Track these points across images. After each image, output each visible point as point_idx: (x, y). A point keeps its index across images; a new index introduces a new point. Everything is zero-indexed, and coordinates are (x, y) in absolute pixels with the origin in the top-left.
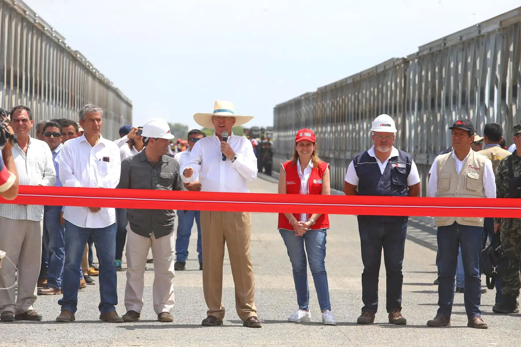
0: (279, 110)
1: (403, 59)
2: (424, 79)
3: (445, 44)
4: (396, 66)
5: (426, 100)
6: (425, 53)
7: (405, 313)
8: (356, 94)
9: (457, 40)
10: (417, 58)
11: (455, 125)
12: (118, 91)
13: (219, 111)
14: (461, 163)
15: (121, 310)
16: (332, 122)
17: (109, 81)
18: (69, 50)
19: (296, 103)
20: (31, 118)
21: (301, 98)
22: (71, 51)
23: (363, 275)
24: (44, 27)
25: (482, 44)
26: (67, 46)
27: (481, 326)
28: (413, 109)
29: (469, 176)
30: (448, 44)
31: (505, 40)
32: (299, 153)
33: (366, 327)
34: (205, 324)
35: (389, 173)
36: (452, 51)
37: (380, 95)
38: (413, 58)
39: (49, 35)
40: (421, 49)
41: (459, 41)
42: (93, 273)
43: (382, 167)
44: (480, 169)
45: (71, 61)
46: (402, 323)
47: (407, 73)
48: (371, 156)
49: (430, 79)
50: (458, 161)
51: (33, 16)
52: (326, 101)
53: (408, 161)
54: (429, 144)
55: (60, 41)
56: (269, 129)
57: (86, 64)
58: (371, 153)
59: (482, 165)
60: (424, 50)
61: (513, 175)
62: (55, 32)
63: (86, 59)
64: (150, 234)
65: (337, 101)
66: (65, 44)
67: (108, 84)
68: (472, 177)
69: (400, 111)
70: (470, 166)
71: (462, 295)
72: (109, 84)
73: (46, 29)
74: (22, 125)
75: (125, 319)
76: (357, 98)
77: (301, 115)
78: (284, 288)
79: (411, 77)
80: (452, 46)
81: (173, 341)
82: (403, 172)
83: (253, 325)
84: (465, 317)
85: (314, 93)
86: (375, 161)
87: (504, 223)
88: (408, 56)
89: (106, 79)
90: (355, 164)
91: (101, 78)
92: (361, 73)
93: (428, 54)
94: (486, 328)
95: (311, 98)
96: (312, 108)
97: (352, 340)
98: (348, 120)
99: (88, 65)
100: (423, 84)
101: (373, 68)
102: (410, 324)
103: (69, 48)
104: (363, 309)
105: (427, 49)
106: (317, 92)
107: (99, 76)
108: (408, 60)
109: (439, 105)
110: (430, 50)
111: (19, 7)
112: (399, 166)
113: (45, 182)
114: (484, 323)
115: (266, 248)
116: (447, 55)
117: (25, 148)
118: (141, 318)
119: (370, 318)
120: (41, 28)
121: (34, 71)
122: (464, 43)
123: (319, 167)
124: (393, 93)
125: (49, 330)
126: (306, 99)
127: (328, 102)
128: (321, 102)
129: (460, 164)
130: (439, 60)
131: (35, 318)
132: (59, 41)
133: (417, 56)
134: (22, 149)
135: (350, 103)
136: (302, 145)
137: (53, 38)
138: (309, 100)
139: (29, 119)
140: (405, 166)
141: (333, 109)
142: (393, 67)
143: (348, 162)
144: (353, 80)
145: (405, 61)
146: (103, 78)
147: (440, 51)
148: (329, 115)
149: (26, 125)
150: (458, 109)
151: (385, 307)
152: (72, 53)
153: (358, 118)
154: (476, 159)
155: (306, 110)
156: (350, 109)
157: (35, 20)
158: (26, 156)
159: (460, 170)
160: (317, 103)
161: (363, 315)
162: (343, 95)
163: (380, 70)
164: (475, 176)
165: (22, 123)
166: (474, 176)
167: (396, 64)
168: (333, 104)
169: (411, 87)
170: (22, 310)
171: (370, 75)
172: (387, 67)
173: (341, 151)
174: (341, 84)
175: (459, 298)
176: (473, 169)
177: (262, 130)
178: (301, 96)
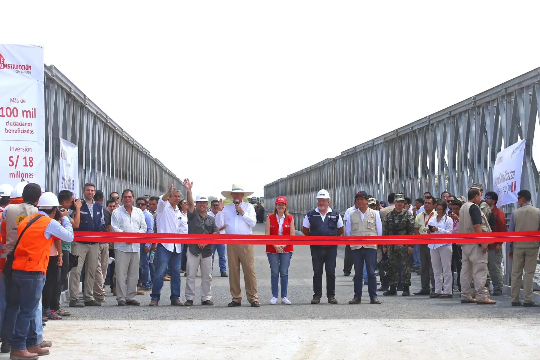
0: (267, 188)
2: (345, 169)
3: (355, 150)
5: (346, 180)
6: (345, 155)
7: (337, 297)
8: (309, 178)
11: (357, 195)
13: (235, 189)
15: (182, 299)
16: (296, 194)
17: (174, 174)
19: (276, 184)
20: (133, 196)
22: (153, 159)
23: (314, 277)
24: (138, 146)
25: (375, 150)
27: (378, 303)
28: (340, 185)
30: (357, 151)
31: (387, 148)
32: (278, 210)
33: (316, 305)
34: (230, 305)
35: (327, 221)
36: (359, 154)
37: (321, 179)
38: (338, 158)
39: (141, 150)
40: (343, 153)
41: (363, 149)
42: (167, 279)
43: (323, 218)
44: (374, 218)
45: (153, 164)
46: (336, 303)
47: (336, 166)
48: (317, 212)
49: (348, 170)
50: (362, 214)
52: (292, 182)
53: (337, 215)
54: (349, 205)
56: (262, 198)
58: (317, 210)
59: (375, 215)
60: (344, 154)
61: (395, 222)
62: (145, 149)
63: (161, 163)
64: (199, 255)
65: (298, 182)
66: (150, 155)
68: (370, 222)
69: (332, 187)
70: (368, 216)
71: (367, 286)
72: (174, 176)
75: (186, 305)
76: (309, 180)
77: (279, 190)
79: (338, 168)
80: (359, 151)
81: (211, 316)
82: (335, 220)
83: (256, 306)
84: (369, 298)
85: (286, 178)
86: (319, 214)
87: (389, 248)
88: (336, 157)
90: (308, 216)
93: (347, 156)
94: (380, 304)
96: (285, 186)
97: (308, 313)
98: (304, 192)
100: (345, 172)
102: (340, 303)
104: (314, 296)
105: (346, 153)
109: (353, 183)
110: (348, 154)
111: (125, 136)
112: (332, 218)
113: (141, 231)
114: (379, 301)
115: (260, 264)
116: (357, 156)
117: (130, 212)
118: (194, 303)
119: (318, 301)
122: (365, 150)
123: (288, 218)
124: (329, 178)
126: (281, 181)
128: (290, 183)
129: (363, 216)
130: (352, 159)
132: (147, 154)
133: (340, 157)
135: (305, 183)
136: (279, 205)
137: (143, 152)
138: (283, 182)
139: (132, 197)
140: (335, 217)
142: (328, 163)
143: (304, 215)
145: (335, 160)
146: (171, 173)
147: (353, 154)
150: (363, 185)
151: (326, 294)
153: (310, 192)
154: (371, 212)
155: (282, 187)
156: (306, 186)
157: (134, 143)
159: (363, 218)
160: (287, 183)
161: (314, 299)
162: (301, 179)
164: (372, 221)
165: (129, 199)
167: (329, 161)
168: (296, 184)
169: (338, 174)
170: (130, 300)
172: (325, 163)
173: (301, 209)
175: (365, 288)
176: (370, 218)
177: (258, 199)
178: (279, 180)
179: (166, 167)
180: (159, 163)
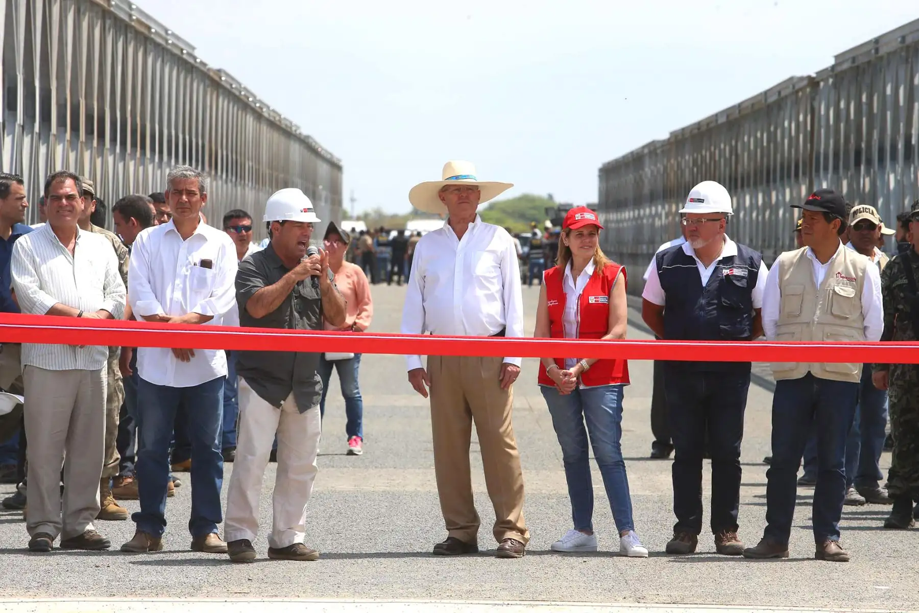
0: (609, 172)
1: (809, 78)
2: (843, 114)
3: (877, 50)
4: (797, 92)
5: (847, 152)
6: (846, 66)
8: (733, 143)
9: (895, 45)
10: (831, 77)
12: (310, 140)
14: (822, 267)
17: (291, 123)
18: (202, 68)
19: (635, 160)
21: (643, 151)
22: (209, 69)
24: (149, 28)
26: (198, 60)
27: (836, 557)
28: (826, 168)
29: (838, 292)
30: (883, 51)
35: (716, 284)
36: (889, 63)
37: (772, 146)
38: (825, 76)
39: (161, 41)
40: (840, 60)
41: (900, 45)
43: (705, 274)
44: (857, 280)
45: (208, 87)
47: (816, 104)
48: (687, 254)
49: (852, 116)
50: (817, 264)
51: (127, 9)
52: (683, 157)
53: (752, 265)
55: (185, 52)
57: (240, 92)
58: (687, 249)
59: (860, 273)
60: (843, 62)
62: (173, 35)
63: (240, 84)
65: (701, 155)
66: (195, 58)
67: (289, 130)
68: (842, 293)
69: (804, 174)
70: (839, 273)
72: (291, 128)
73: (153, 30)
74: (66, 205)
76: (734, 150)
77: (643, 182)
78: (543, 491)
79: (823, 112)
80: (889, 54)
82: (741, 284)
85: (664, 141)
86: (694, 262)
88: (817, 73)
89: (285, 119)
91: (275, 118)
92: (740, 105)
93: (851, 68)
95: (659, 151)
96: (662, 169)
99: (245, 95)
100: (842, 125)
101: (761, 94)
103: (202, 63)
104: (676, 528)
105: (847, 60)
106: (669, 139)
107: (269, 114)
108: (816, 80)
109: (868, 161)
110: (853, 62)
112: (734, 274)
114: (843, 551)
115: (537, 422)
116: (881, 71)
117: (71, 246)
119: (690, 543)
120: (142, 29)
121: (129, 107)
122: (908, 47)
124: (794, 142)
125: (96, 567)
126: (650, 152)
127: (687, 157)
128: (676, 159)
129: (820, 271)
130: (867, 79)
131: (97, 546)
132: (182, 53)
133: (831, 73)
134: (67, 247)
135: (722, 161)
136: (579, 234)
137: (169, 47)
138: (656, 154)
139: (77, 195)
140: (745, 273)
141: (695, 169)
142: (792, 93)
144: (728, 117)
145: (813, 82)
146: (277, 118)
147: (869, 62)
148: (689, 182)
149: (73, 207)
152: (211, 74)
154: (851, 261)
155: (652, 172)
156: (724, 170)
157: (130, 16)
158: (72, 258)
159: (820, 280)
160: (669, 160)
161: (676, 538)
162: (710, 146)
163: (772, 99)
164: (847, 291)
165: (67, 202)
166: (846, 293)
167: (797, 87)
168: (695, 162)
169: (823, 131)
170: (76, 531)
171: (756, 107)
172: (783, 94)
174: (708, 124)
176: (845, 279)
178: (644, 147)
179: (258, 98)
180: (231, 85)
